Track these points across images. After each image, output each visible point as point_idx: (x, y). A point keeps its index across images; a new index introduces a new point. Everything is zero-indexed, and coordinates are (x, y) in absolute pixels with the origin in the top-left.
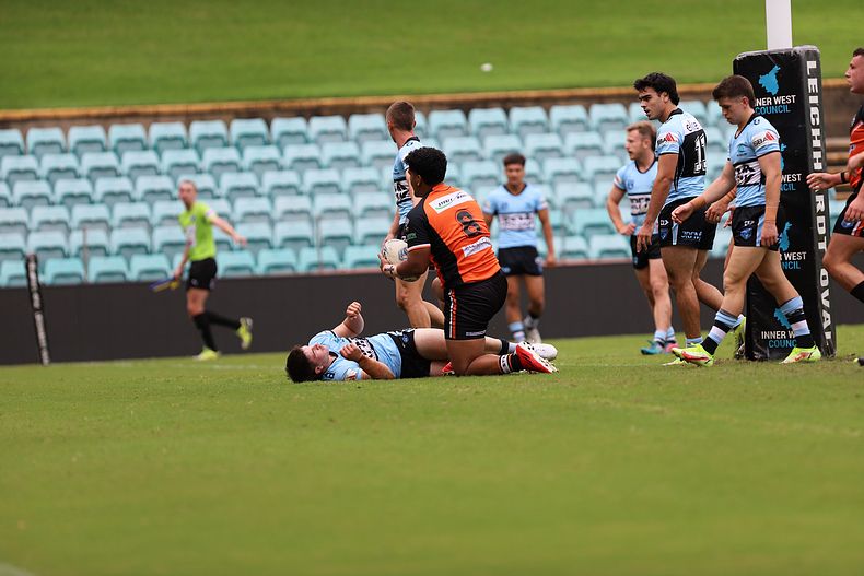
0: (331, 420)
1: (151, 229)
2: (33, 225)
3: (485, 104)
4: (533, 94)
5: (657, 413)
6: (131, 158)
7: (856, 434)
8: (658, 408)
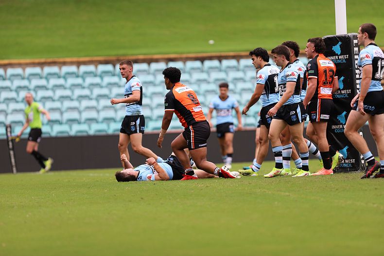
0: (142, 199)
1: (62, 113)
2: (9, 111)
3: (211, 58)
4: (232, 54)
5: (287, 196)
6: (53, 81)
7: (375, 205)
8: (287, 194)
